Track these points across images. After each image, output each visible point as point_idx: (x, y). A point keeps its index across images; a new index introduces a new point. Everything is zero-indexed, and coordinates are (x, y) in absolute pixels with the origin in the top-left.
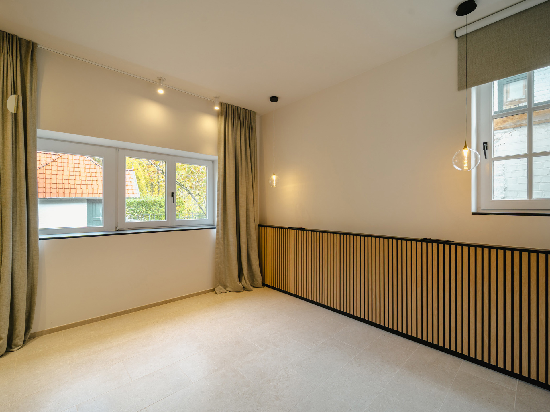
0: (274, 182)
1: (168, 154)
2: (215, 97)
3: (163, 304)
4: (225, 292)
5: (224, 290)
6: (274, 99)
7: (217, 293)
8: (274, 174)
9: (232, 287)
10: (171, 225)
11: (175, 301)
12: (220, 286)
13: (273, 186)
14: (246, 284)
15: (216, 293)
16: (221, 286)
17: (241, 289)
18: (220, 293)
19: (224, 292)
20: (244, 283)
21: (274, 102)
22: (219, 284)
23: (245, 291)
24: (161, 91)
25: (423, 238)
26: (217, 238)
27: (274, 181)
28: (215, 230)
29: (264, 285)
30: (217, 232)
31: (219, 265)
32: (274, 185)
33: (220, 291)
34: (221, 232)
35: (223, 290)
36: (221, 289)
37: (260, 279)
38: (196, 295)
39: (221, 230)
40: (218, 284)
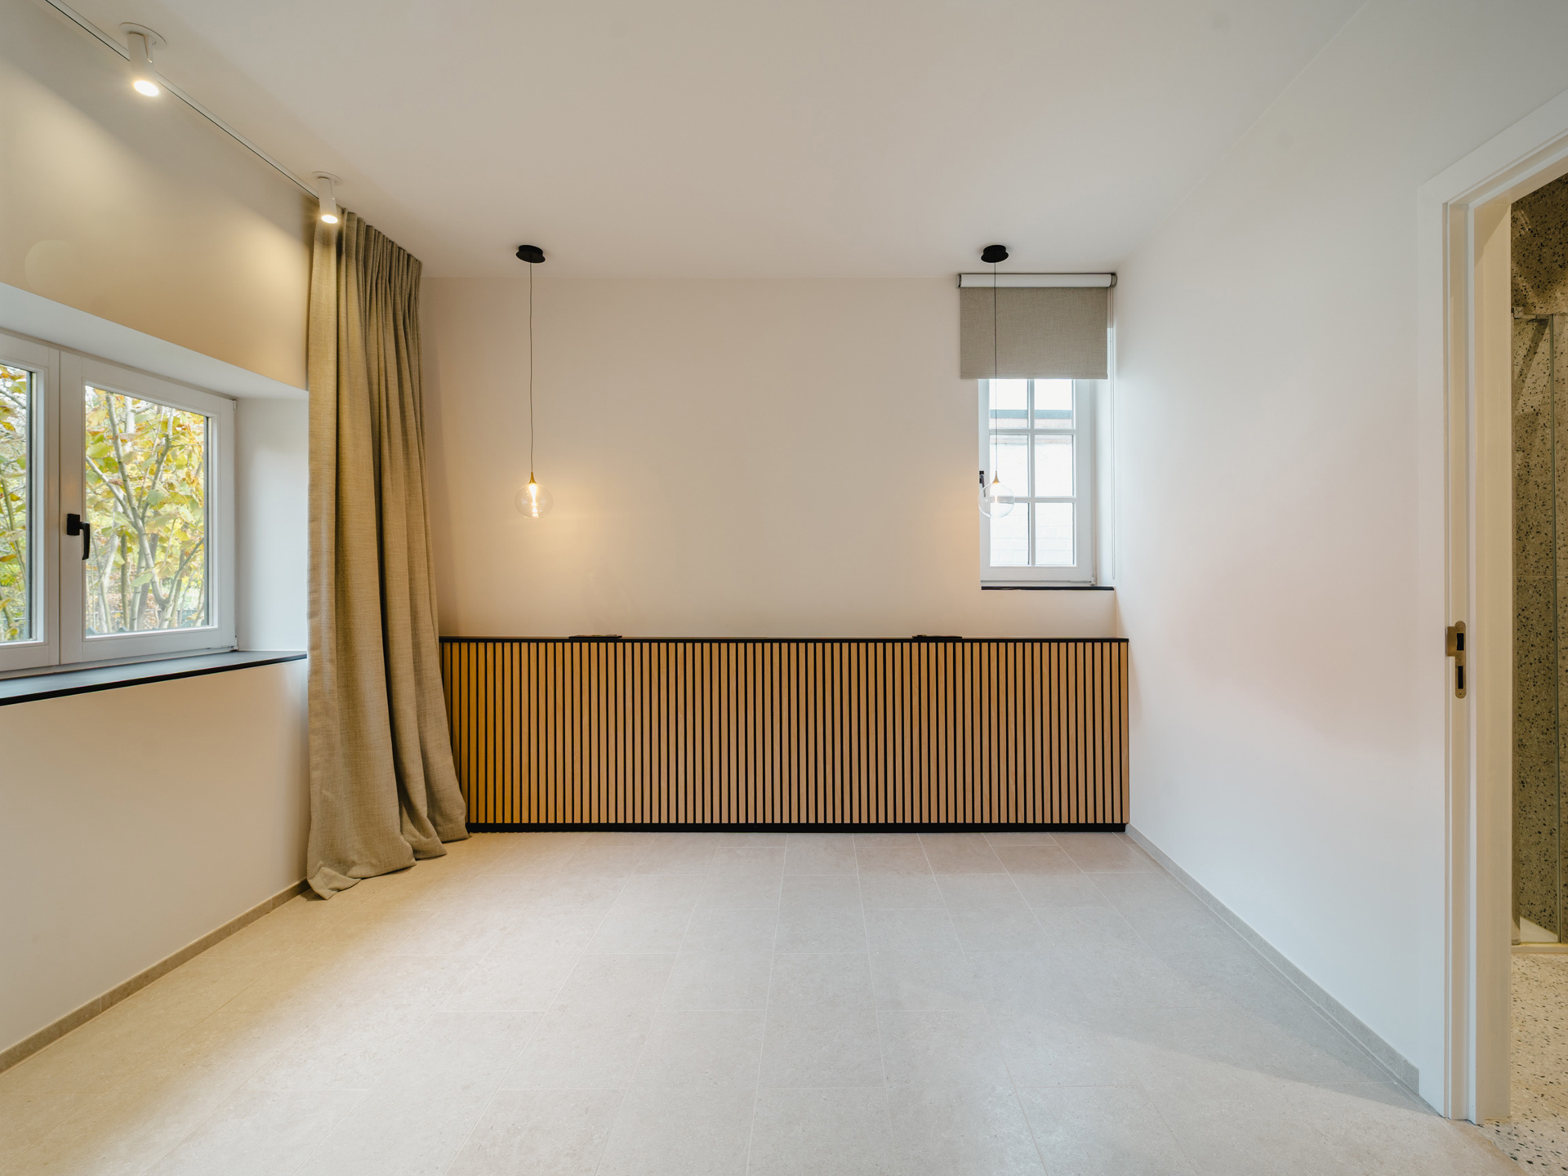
0: (534, 504)
1: (52, 340)
2: (320, 174)
3: (112, 1004)
4: (351, 884)
5: (343, 877)
6: (530, 254)
7: (327, 898)
8: (532, 480)
9: (374, 861)
10: (63, 662)
11: (162, 974)
12: (327, 870)
13: (530, 515)
14: (422, 837)
15: (319, 897)
16: (330, 866)
17: (410, 859)
18: (335, 892)
19: (347, 886)
20: (415, 836)
21: (531, 262)
22: (321, 862)
23: (419, 863)
24: (146, 88)
25: (916, 635)
26: (313, 695)
27: (534, 499)
28: (305, 663)
29: (474, 828)
30: (315, 672)
31: (324, 791)
32: (535, 513)
33: (332, 886)
34: (330, 669)
35: (341, 880)
36: (332, 878)
37: (461, 811)
38: (239, 929)
39: (331, 661)
40: (319, 865)
